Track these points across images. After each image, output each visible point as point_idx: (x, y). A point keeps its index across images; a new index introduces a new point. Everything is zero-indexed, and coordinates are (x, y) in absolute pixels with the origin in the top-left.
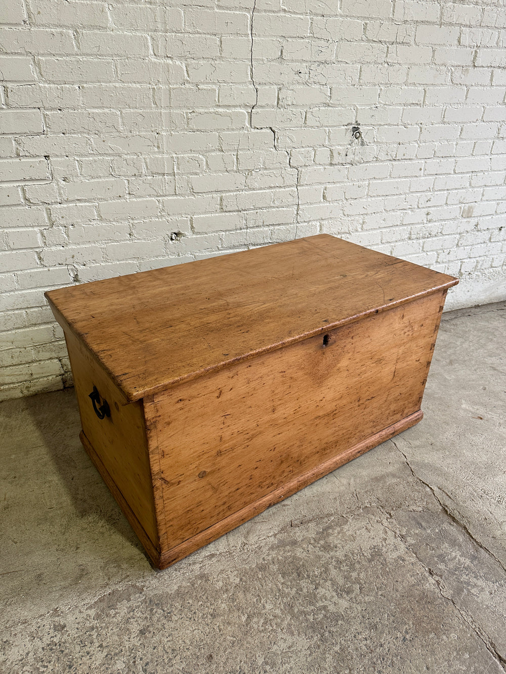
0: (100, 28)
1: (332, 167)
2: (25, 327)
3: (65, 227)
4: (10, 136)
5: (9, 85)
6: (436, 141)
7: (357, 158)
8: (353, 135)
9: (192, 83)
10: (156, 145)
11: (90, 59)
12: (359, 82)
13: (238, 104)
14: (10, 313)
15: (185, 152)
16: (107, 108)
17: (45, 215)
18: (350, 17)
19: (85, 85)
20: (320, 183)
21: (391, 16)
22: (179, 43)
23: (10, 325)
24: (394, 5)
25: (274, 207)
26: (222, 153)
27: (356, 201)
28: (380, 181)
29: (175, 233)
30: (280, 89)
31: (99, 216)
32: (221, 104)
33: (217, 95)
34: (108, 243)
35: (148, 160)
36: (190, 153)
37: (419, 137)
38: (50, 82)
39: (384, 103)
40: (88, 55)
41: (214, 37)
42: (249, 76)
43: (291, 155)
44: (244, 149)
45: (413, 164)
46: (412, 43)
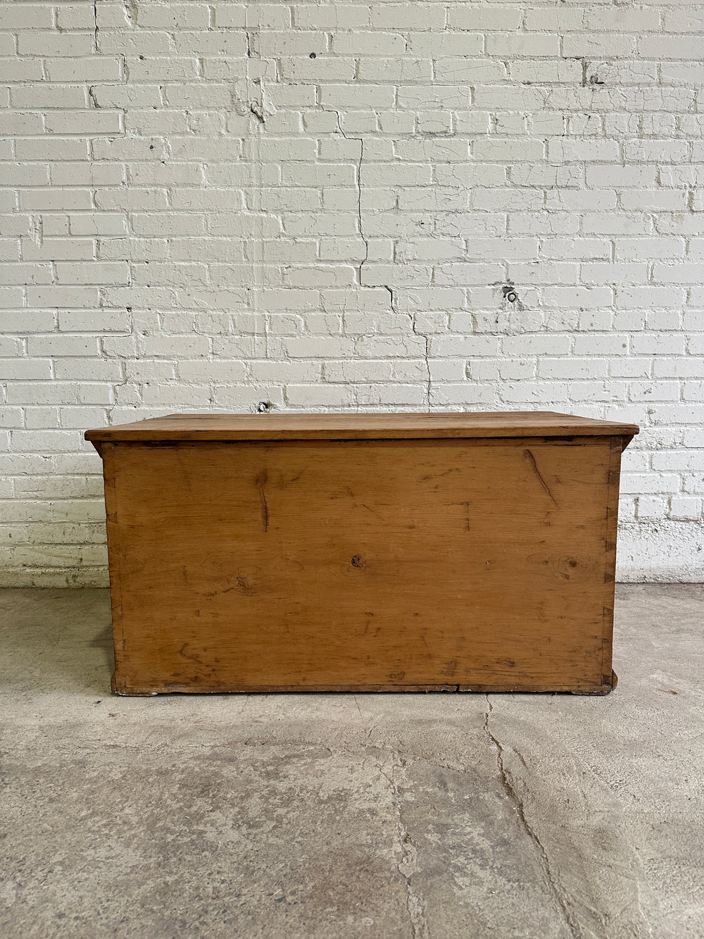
0: (192, 185)
1: (477, 337)
2: (83, 497)
3: (140, 385)
4: (97, 287)
5: (102, 239)
6: (646, 309)
7: (513, 326)
8: (505, 297)
9: (289, 236)
10: (246, 301)
11: (181, 214)
12: (507, 233)
13: (343, 259)
14: (70, 477)
15: (279, 310)
16: (195, 261)
17: (120, 370)
18: (486, 161)
19: (174, 239)
20: (460, 356)
21: (544, 157)
22: (275, 197)
23: (67, 493)
24: (547, 145)
25: (394, 382)
26: (324, 314)
27: (518, 383)
28: (556, 359)
29: (264, 404)
30: (397, 242)
31: (178, 375)
32: (322, 259)
33: (318, 249)
34: (185, 408)
35: (236, 318)
36: (285, 313)
37: (614, 302)
38: (141, 236)
39: (548, 257)
40: (178, 210)
41: (314, 190)
42: (357, 228)
43: (415, 319)
44: (352, 310)
45: (610, 338)
46: (582, 185)
